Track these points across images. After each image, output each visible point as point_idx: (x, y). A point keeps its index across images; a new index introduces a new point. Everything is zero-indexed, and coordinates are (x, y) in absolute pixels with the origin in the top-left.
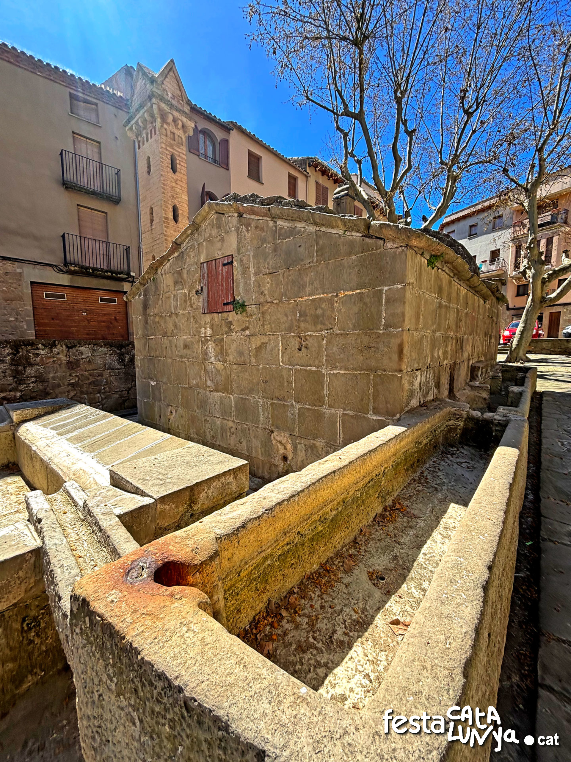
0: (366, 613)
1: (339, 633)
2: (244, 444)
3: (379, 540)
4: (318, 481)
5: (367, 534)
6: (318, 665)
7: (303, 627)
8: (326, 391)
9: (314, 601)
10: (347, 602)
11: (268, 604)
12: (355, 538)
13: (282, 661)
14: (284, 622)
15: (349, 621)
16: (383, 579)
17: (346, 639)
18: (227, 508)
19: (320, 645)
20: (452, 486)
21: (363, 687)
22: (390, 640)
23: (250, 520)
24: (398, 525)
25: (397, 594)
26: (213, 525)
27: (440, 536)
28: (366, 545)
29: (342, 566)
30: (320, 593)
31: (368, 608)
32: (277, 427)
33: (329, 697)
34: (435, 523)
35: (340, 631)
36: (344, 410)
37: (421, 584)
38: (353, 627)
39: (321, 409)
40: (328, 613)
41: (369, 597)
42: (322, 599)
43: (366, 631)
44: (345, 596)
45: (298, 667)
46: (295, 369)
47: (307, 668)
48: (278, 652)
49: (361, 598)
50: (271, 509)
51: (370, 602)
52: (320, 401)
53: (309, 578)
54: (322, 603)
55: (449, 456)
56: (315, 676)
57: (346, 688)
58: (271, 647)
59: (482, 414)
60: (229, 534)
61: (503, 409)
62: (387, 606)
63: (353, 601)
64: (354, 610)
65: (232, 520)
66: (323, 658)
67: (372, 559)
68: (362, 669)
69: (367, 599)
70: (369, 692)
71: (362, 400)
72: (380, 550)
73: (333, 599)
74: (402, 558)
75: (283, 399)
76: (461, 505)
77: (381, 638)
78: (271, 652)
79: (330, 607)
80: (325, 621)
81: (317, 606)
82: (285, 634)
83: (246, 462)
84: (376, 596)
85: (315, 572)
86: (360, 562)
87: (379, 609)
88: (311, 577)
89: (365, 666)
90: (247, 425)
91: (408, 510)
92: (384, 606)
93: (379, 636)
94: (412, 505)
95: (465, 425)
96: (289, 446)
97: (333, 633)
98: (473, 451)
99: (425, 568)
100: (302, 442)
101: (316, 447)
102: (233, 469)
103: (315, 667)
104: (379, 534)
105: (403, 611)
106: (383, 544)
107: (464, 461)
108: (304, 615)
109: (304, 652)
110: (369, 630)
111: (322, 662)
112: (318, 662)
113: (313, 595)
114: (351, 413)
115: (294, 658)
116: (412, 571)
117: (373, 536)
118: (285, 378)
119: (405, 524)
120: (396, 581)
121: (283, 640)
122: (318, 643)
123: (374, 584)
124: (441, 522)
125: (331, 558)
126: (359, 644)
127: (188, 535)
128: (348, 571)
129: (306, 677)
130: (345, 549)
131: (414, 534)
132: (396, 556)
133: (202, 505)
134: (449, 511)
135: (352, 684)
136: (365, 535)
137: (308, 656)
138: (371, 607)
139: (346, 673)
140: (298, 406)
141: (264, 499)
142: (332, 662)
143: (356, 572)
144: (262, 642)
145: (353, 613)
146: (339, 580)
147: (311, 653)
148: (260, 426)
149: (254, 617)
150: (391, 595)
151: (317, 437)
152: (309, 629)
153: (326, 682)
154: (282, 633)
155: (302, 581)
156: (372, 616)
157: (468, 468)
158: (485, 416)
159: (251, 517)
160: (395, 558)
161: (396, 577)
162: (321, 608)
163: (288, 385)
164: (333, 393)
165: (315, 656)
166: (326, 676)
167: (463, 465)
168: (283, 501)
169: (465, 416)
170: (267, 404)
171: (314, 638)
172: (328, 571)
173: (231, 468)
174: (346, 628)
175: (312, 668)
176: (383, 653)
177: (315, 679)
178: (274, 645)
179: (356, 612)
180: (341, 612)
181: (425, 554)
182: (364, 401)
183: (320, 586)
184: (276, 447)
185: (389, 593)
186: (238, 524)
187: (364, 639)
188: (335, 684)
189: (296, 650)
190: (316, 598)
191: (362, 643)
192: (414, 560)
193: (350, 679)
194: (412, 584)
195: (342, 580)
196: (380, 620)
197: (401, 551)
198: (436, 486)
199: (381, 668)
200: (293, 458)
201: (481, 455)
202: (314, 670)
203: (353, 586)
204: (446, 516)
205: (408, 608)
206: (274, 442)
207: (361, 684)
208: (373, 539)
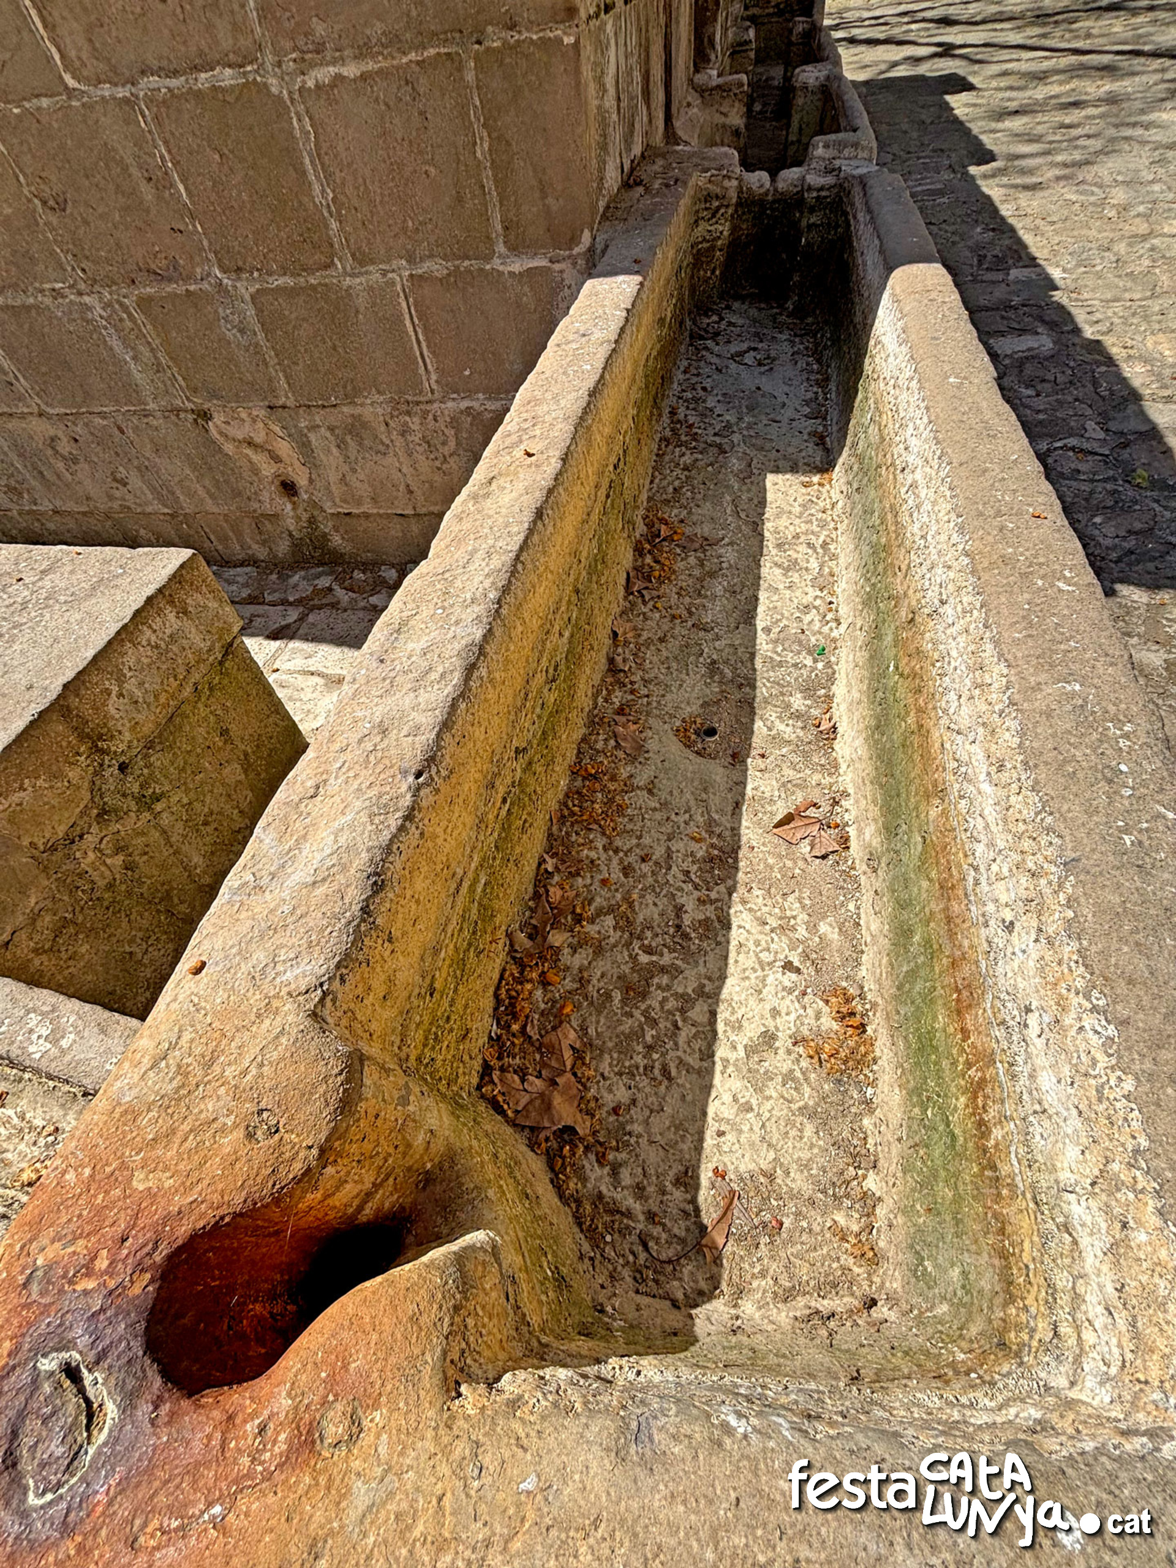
0: (718, 830)
1: (690, 906)
2: (135, 482)
3: (662, 640)
4: (513, 572)
5: (630, 635)
6: (686, 1002)
7: (612, 940)
8: (320, 193)
9: (603, 868)
10: (668, 828)
11: (512, 945)
12: (611, 661)
13: (610, 1045)
14: (566, 957)
15: (695, 867)
16: (711, 732)
17: (710, 911)
18: (263, 837)
19: (667, 959)
20: (749, 427)
21: (790, 991)
22: (789, 864)
23: (388, 849)
24: (684, 581)
25: (754, 753)
26: (260, 956)
27: (778, 571)
28: (640, 666)
29: (618, 746)
30: (605, 840)
31: (716, 817)
32: (214, 395)
33: (742, 1053)
34: (756, 543)
35: (689, 902)
36: (411, 260)
37: (788, 706)
38: (708, 876)
39: (330, 277)
40: (644, 876)
41: (705, 790)
42: (616, 851)
43: (737, 869)
44: (658, 816)
45: (650, 1034)
46: (150, 100)
47: (669, 1025)
48: (592, 1031)
49: (692, 803)
50: (431, 760)
51: (715, 801)
52: (315, 247)
53: (563, 816)
54: (621, 861)
55: (710, 343)
56: (694, 1030)
57: (762, 1017)
58: (572, 1035)
59: (773, 175)
60: (347, 955)
61: (826, 146)
62: (749, 791)
63: (681, 819)
64: (693, 838)
65: (321, 891)
66: (687, 984)
67: (669, 697)
68: (771, 958)
69: (704, 796)
70: (804, 994)
71: (460, 199)
72: (674, 665)
73: (640, 837)
74: (726, 662)
75: (171, 273)
76: (785, 472)
77: (771, 868)
78: (577, 1046)
79: (643, 860)
80: (650, 898)
81: (616, 875)
82: (583, 982)
83: (187, 553)
84: (718, 778)
85: (567, 795)
86: (648, 714)
87: (738, 805)
88: (566, 813)
89: (773, 946)
90: (103, 415)
91: (688, 531)
92: (743, 795)
93: (767, 865)
94: (690, 513)
95: (734, 229)
96: (284, 448)
97: (678, 916)
98: (753, 312)
99: (780, 664)
100: (318, 420)
101: (365, 425)
102: (160, 591)
103: (683, 1011)
104: (653, 624)
105: (784, 785)
106: (674, 645)
107: (745, 346)
108: (600, 912)
109: (644, 995)
110: (741, 864)
111: (690, 991)
112: (682, 996)
113: (593, 854)
114: (436, 267)
115: (630, 1021)
116: (759, 684)
117: (645, 635)
118: (129, 161)
119: (697, 572)
120: (737, 721)
121: (586, 997)
122: (662, 955)
123: (698, 753)
124: (767, 534)
125: (584, 740)
126: (740, 907)
127: (182, 1070)
128: (638, 753)
129: (676, 1044)
130: (600, 700)
131: (725, 590)
132: (714, 662)
133: (133, 729)
134: (770, 496)
135: (772, 1001)
136: (626, 643)
137: (655, 999)
138: (721, 811)
139: (747, 983)
140: (245, 288)
141: (384, 732)
142: (709, 979)
143: (652, 745)
144: (546, 1040)
145: (694, 846)
146: (629, 787)
147: (659, 987)
148: (151, 406)
149: (496, 995)
150: (744, 762)
151: (357, 392)
152: (626, 935)
153: (720, 1027)
154: (576, 985)
155: (550, 835)
156: (733, 829)
157: (760, 364)
158: (781, 185)
159: (386, 836)
160: (713, 667)
161: (734, 711)
162: (626, 875)
163: (159, 198)
164: (349, 190)
165: (668, 988)
166: (713, 1014)
167: (749, 359)
168: (454, 706)
169: (733, 196)
170: (125, 308)
171: (649, 951)
172: (595, 777)
173: (150, 590)
174: (696, 887)
175: (678, 1018)
176: (791, 898)
177: (695, 1036)
178: (575, 1024)
179: (699, 841)
180: (669, 857)
181: (767, 630)
182: (469, 205)
183: (596, 822)
184: (244, 463)
185: (738, 758)
186: (355, 895)
187: (741, 890)
188: (739, 1021)
189: (624, 1001)
190: (603, 857)
191: (744, 902)
192: (753, 656)
193: (760, 992)
194: (772, 714)
195: (635, 782)
196: (750, 831)
197: (717, 643)
198: (718, 440)
199: (802, 932)
200: (311, 481)
201: (774, 318)
202: (684, 1020)
203: (664, 783)
204: (769, 512)
205: (789, 773)
206: (229, 448)
207: (784, 989)
208: (649, 643)
